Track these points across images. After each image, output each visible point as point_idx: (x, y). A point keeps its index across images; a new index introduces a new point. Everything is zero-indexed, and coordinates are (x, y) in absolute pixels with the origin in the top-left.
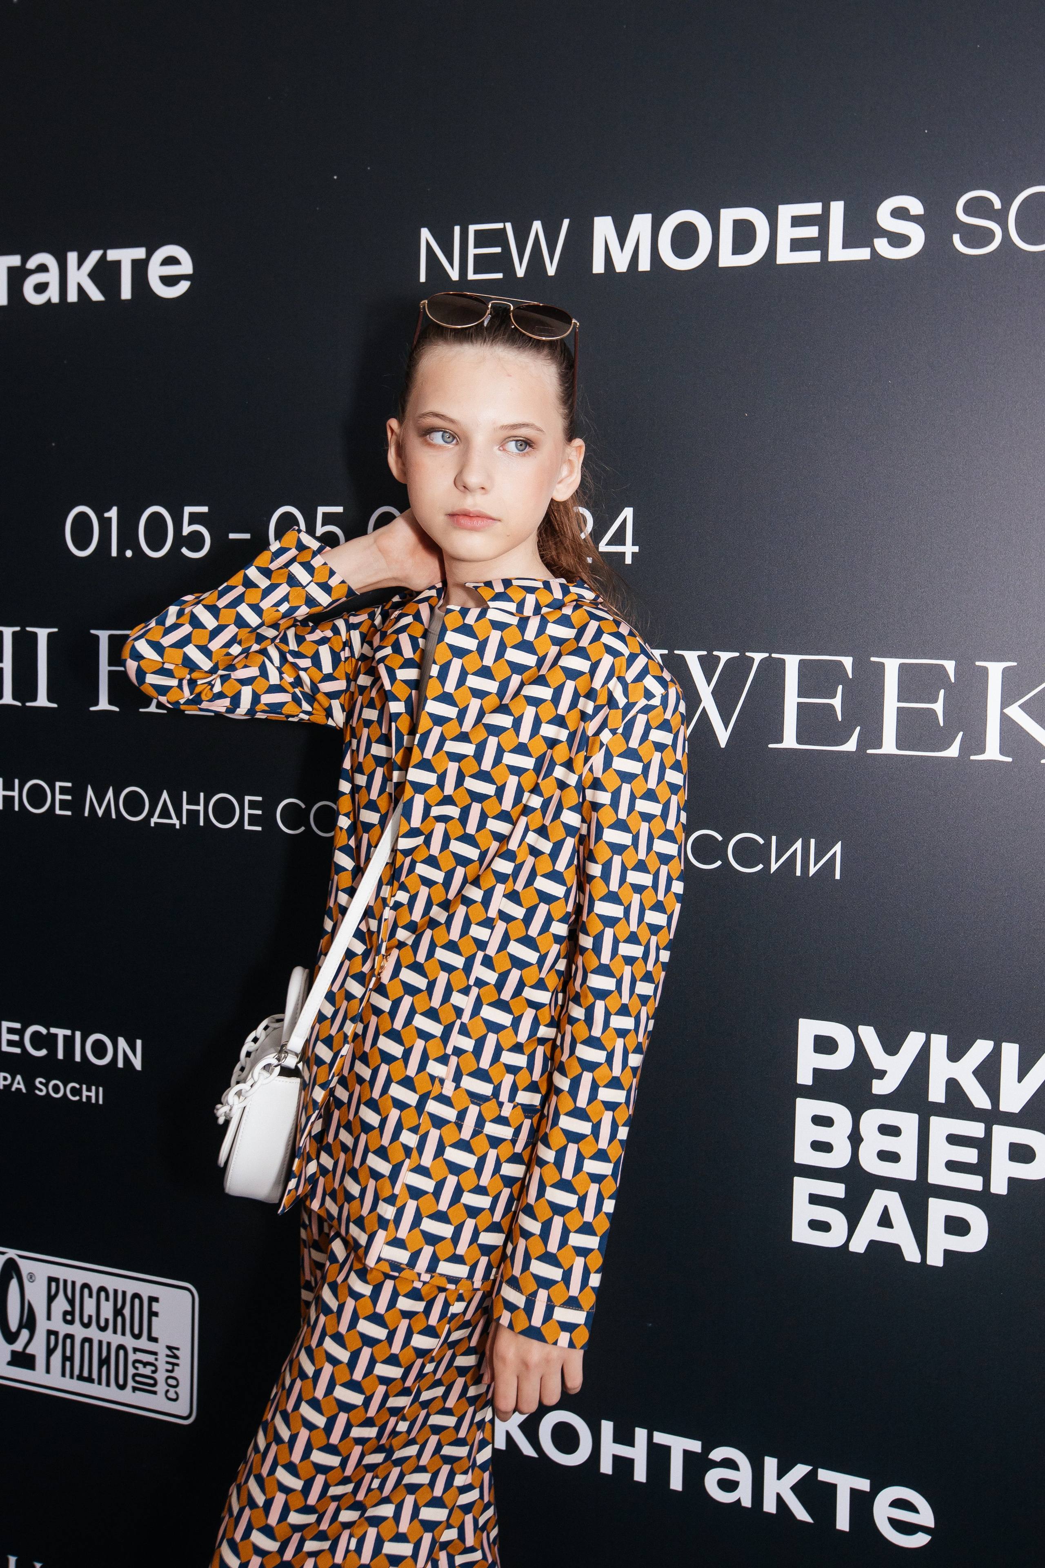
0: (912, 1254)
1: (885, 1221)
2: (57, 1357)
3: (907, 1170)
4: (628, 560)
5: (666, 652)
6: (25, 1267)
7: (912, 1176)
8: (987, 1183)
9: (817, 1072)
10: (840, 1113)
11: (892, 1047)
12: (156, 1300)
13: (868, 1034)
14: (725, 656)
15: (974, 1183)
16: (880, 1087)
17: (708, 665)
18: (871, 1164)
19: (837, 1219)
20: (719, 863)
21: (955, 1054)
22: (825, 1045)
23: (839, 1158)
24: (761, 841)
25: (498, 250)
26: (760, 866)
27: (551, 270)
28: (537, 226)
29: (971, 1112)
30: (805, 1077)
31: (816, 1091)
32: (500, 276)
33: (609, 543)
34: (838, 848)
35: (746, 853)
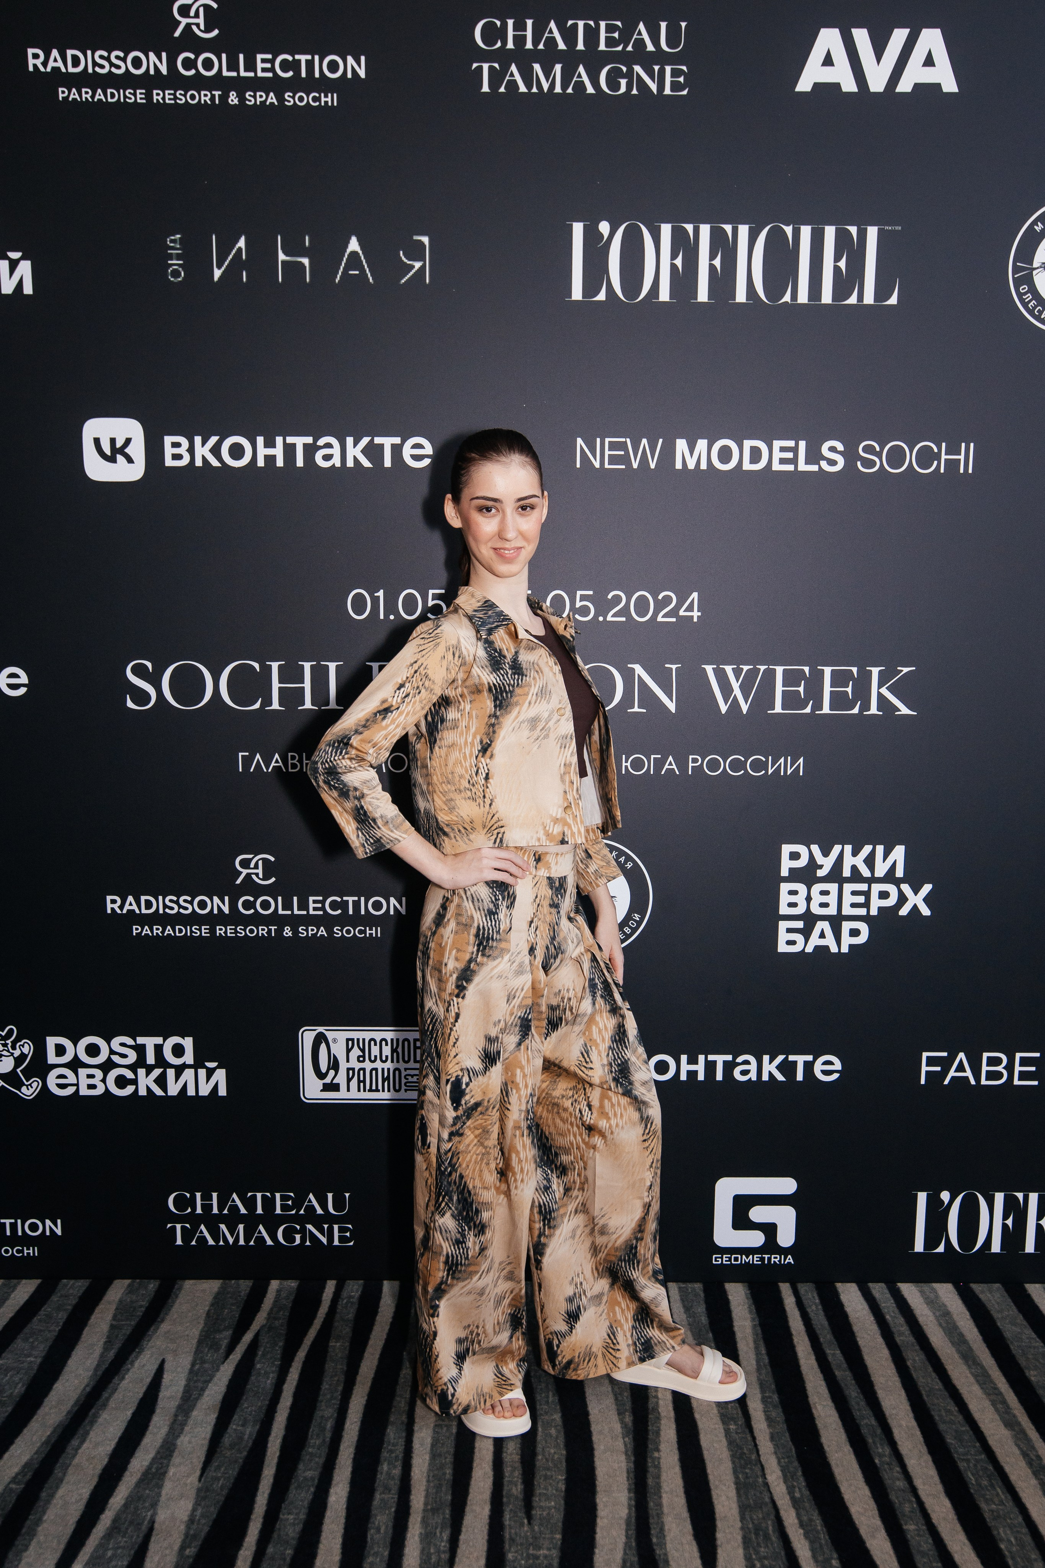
0: (834, 949)
1: (822, 935)
2: (354, 1082)
3: (832, 911)
4: (695, 620)
5: (715, 666)
6: (330, 1035)
7: (835, 913)
8: (868, 911)
9: (791, 870)
10: (801, 888)
11: (826, 853)
12: (418, 1040)
13: (815, 848)
14: (746, 668)
15: (862, 912)
16: (820, 873)
17: (737, 673)
18: (816, 910)
19: (799, 938)
20: (743, 772)
21: (855, 854)
22: (795, 856)
23: (801, 910)
24: (764, 759)
25: (622, 453)
26: (764, 772)
27: (653, 466)
28: (644, 441)
29: (862, 880)
30: (784, 873)
31: (791, 879)
32: (623, 467)
33: (685, 611)
34: (801, 760)
35: (756, 765)
